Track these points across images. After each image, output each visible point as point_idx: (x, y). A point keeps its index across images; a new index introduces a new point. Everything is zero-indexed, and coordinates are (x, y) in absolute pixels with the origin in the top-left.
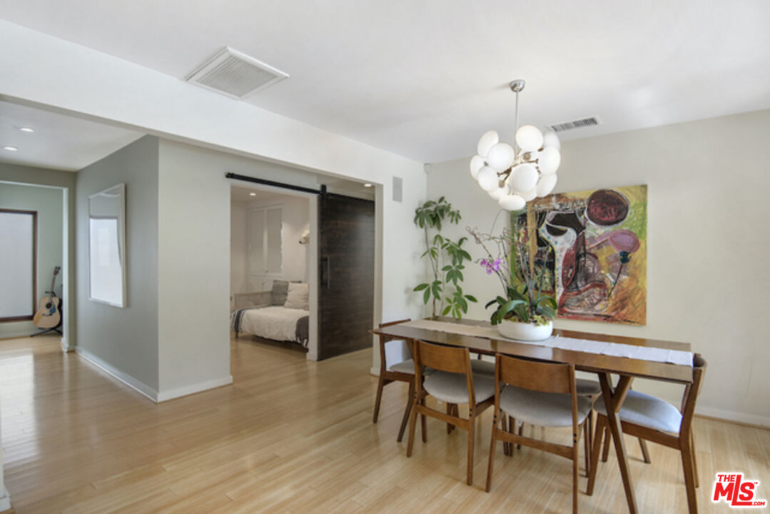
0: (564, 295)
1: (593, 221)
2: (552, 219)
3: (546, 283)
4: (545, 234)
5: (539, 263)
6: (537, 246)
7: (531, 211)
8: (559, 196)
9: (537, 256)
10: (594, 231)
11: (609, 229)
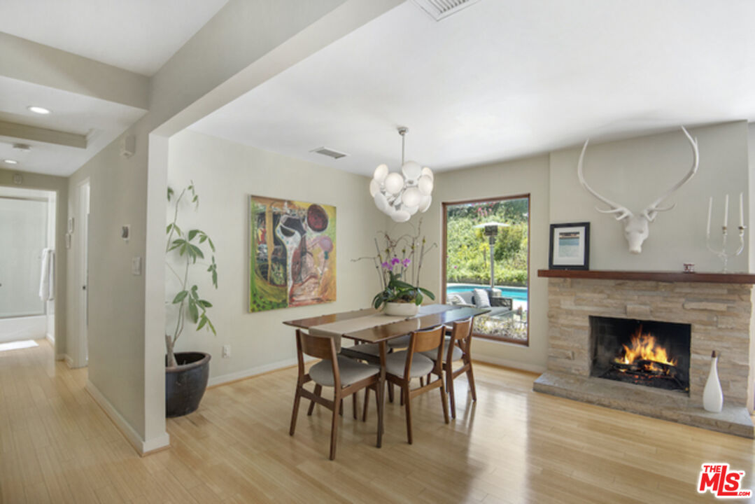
0: (293, 287)
1: (310, 227)
2: (284, 221)
3: (281, 278)
4: (280, 235)
5: (275, 260)
6: (273, 244)
7: (270, 211)
8: (290, 203)
9: (273, 254)
10: (312, 235)
11: (319, 234)
